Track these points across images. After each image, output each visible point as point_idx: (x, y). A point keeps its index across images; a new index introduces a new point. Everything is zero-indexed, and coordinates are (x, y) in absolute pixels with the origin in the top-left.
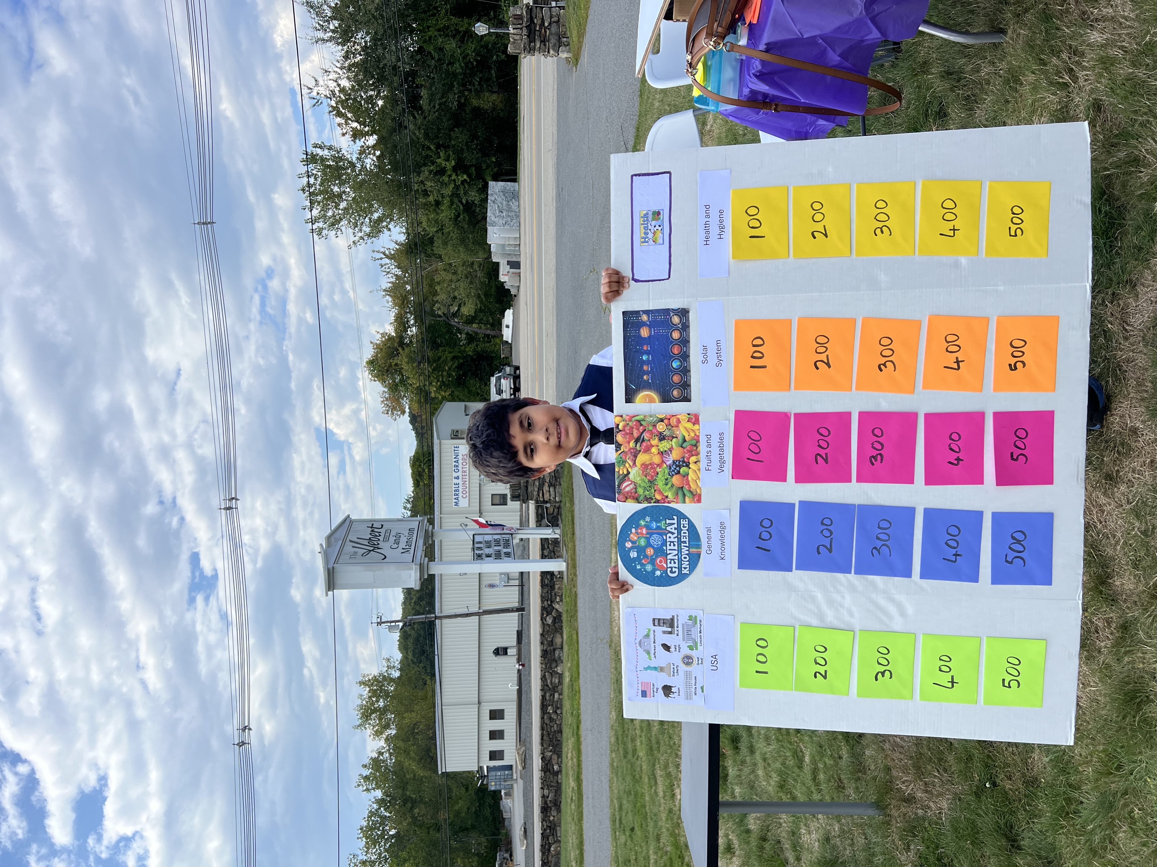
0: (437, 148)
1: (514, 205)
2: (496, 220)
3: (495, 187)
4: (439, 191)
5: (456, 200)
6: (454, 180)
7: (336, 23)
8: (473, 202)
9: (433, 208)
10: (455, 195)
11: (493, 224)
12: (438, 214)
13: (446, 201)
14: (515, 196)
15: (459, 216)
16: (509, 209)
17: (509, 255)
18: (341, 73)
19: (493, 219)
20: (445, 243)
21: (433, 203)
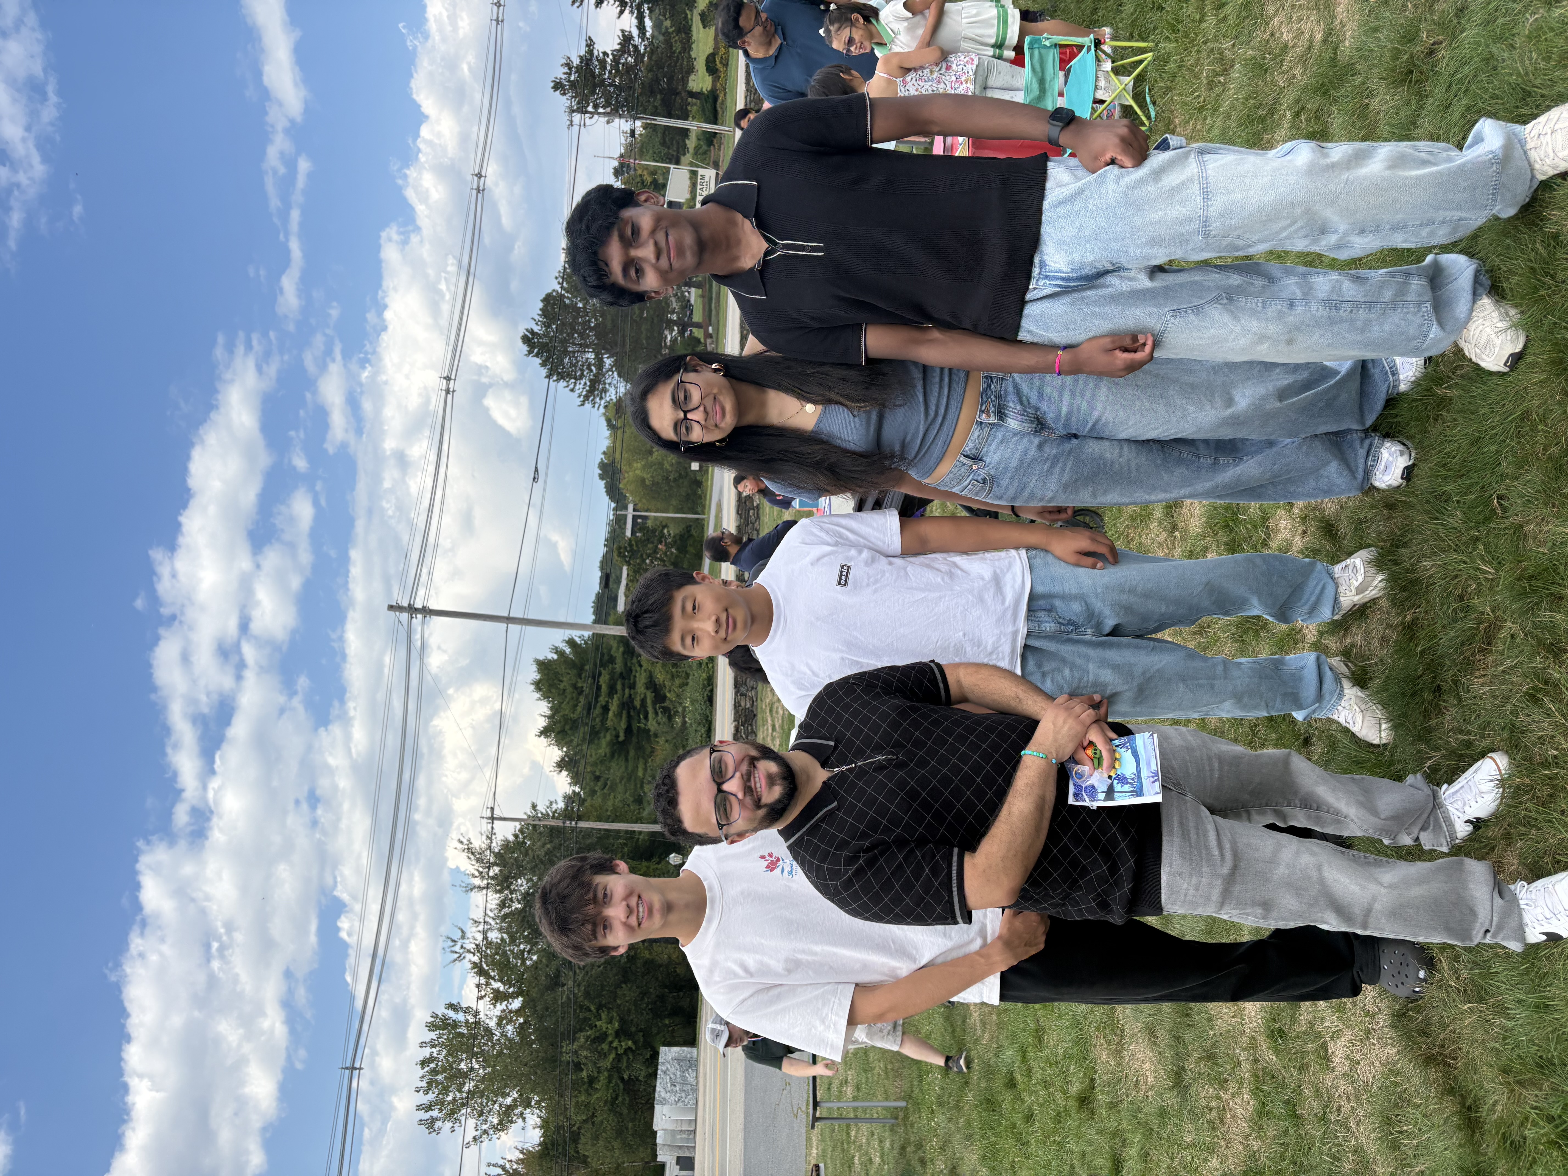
0: (598, 1010)
1: (690, 1076)
2: (668, 1096)
3: (668, 1054)
4: (595, 1063)
5: (616, 1075)
6: (616, 1048)
7: (496, 869)
8: (637, 1078)
9: (585, 1087)
10: (615, 1068)
11: (664, 1102)
12: (590, 1094)
13: (603, 1077)
14: (693, 1064)
15: (616, 1099)
16: (685, 1082)
17: (680, 1147)
18: (493, 923)
19: (663, 1094)
20: (596, 1138)
21: (586, 1080)
